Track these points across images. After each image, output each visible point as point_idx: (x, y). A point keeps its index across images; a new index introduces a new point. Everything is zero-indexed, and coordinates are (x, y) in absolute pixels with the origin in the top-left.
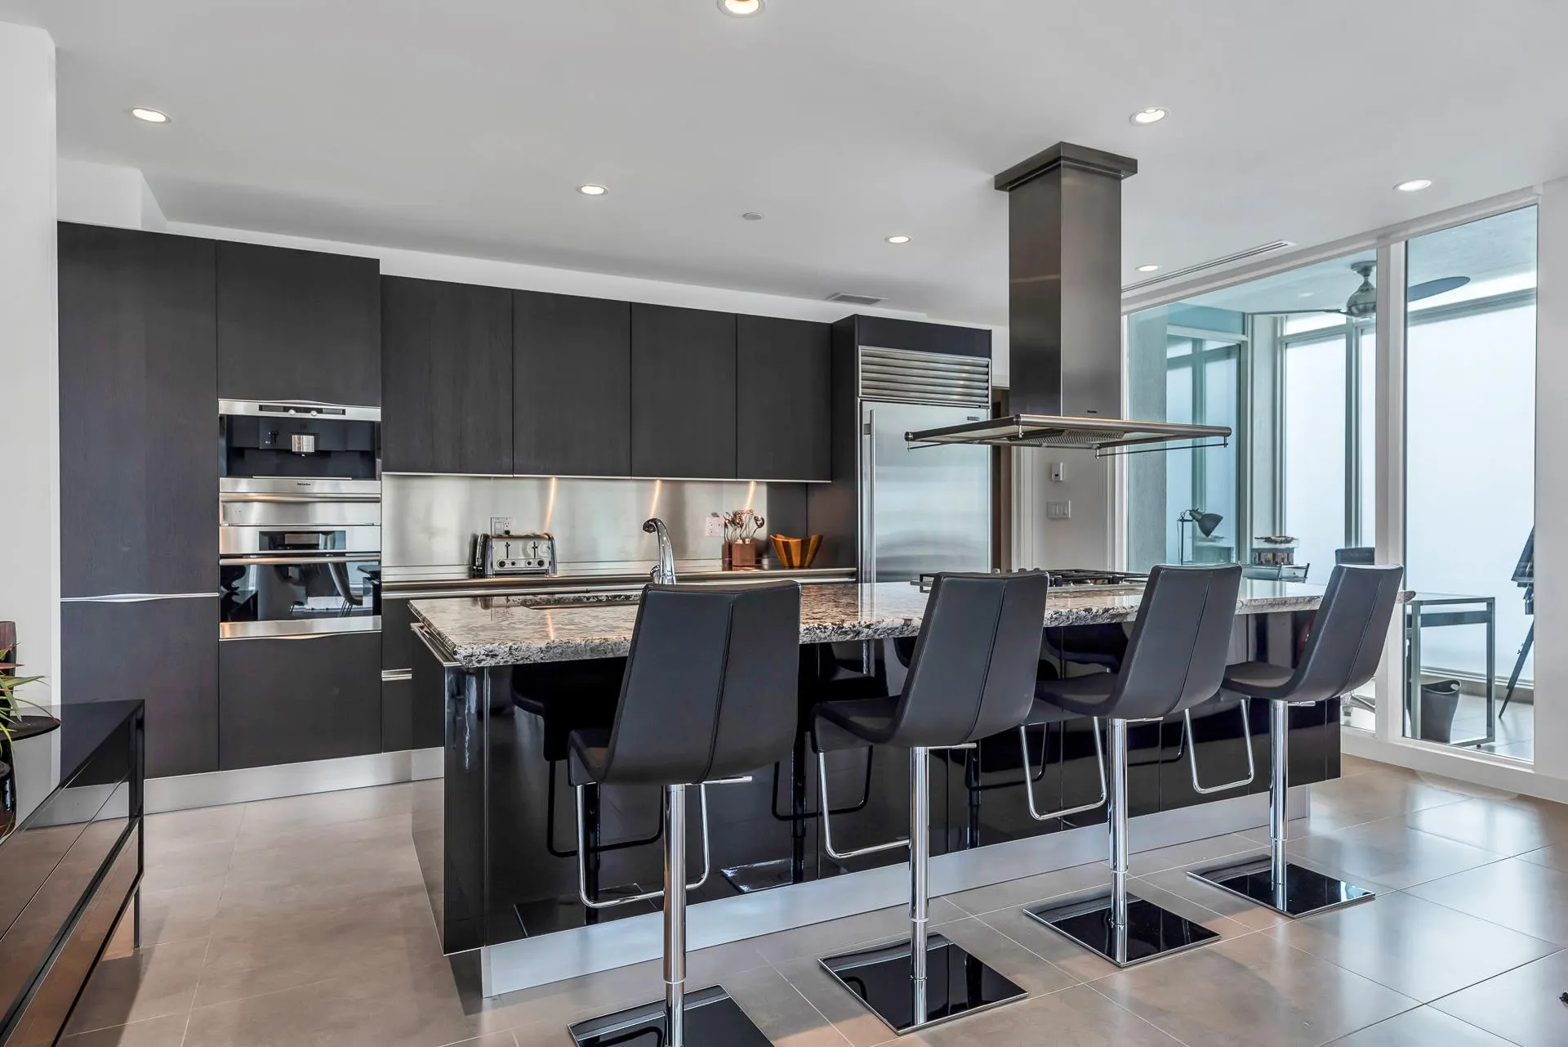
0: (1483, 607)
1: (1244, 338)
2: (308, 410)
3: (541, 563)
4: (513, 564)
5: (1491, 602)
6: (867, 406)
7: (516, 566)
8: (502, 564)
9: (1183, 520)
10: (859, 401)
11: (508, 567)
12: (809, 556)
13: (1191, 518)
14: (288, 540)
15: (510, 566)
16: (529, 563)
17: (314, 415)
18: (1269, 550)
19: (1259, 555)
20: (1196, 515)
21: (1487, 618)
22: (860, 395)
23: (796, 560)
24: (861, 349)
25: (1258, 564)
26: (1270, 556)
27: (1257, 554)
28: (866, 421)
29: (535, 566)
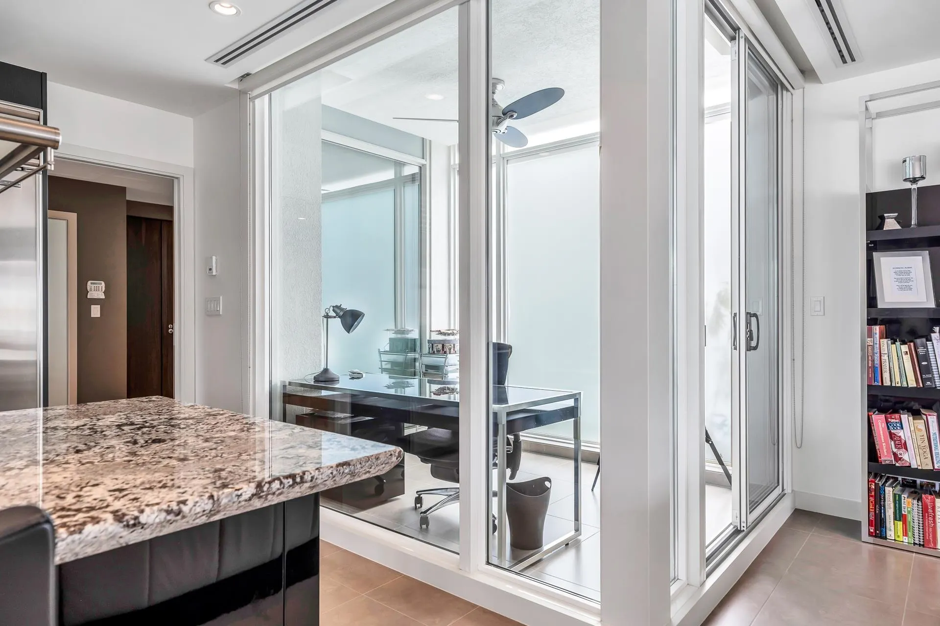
0: (570, 403)
1: (423, 162)
5: (576, 397)
9: (327, 317)
13: (335, 315)
18: (439, 342)
19: (432, 345)
20: (338, 311)
21: (572, 413)
25: (431, 353)
26: (440, 346)
27: (431, 345)
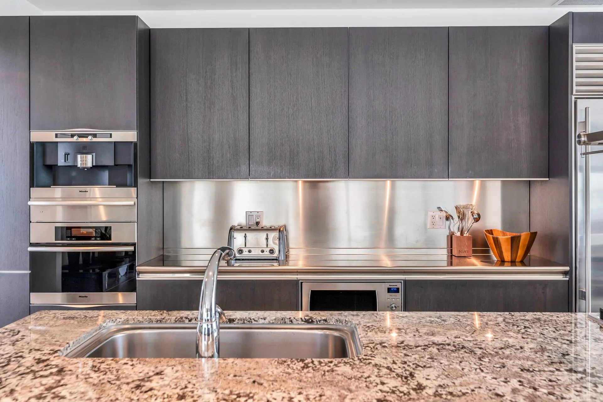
2: (86, 136)
3: (272, 251)
4: (250, 251)
6: (582, 104)
7: (252, 253)
8: (240, 251)
10: (573, 99)
11: (246, 253)
12: (520, 253)
14: (75, 232)
15: (247, 253)
16: (263, 251)
17: (90, 139)
22: (574, 93)
23: (507, 256)
24: (576, 47)
28: (581, 118)
29: (267, 254)
